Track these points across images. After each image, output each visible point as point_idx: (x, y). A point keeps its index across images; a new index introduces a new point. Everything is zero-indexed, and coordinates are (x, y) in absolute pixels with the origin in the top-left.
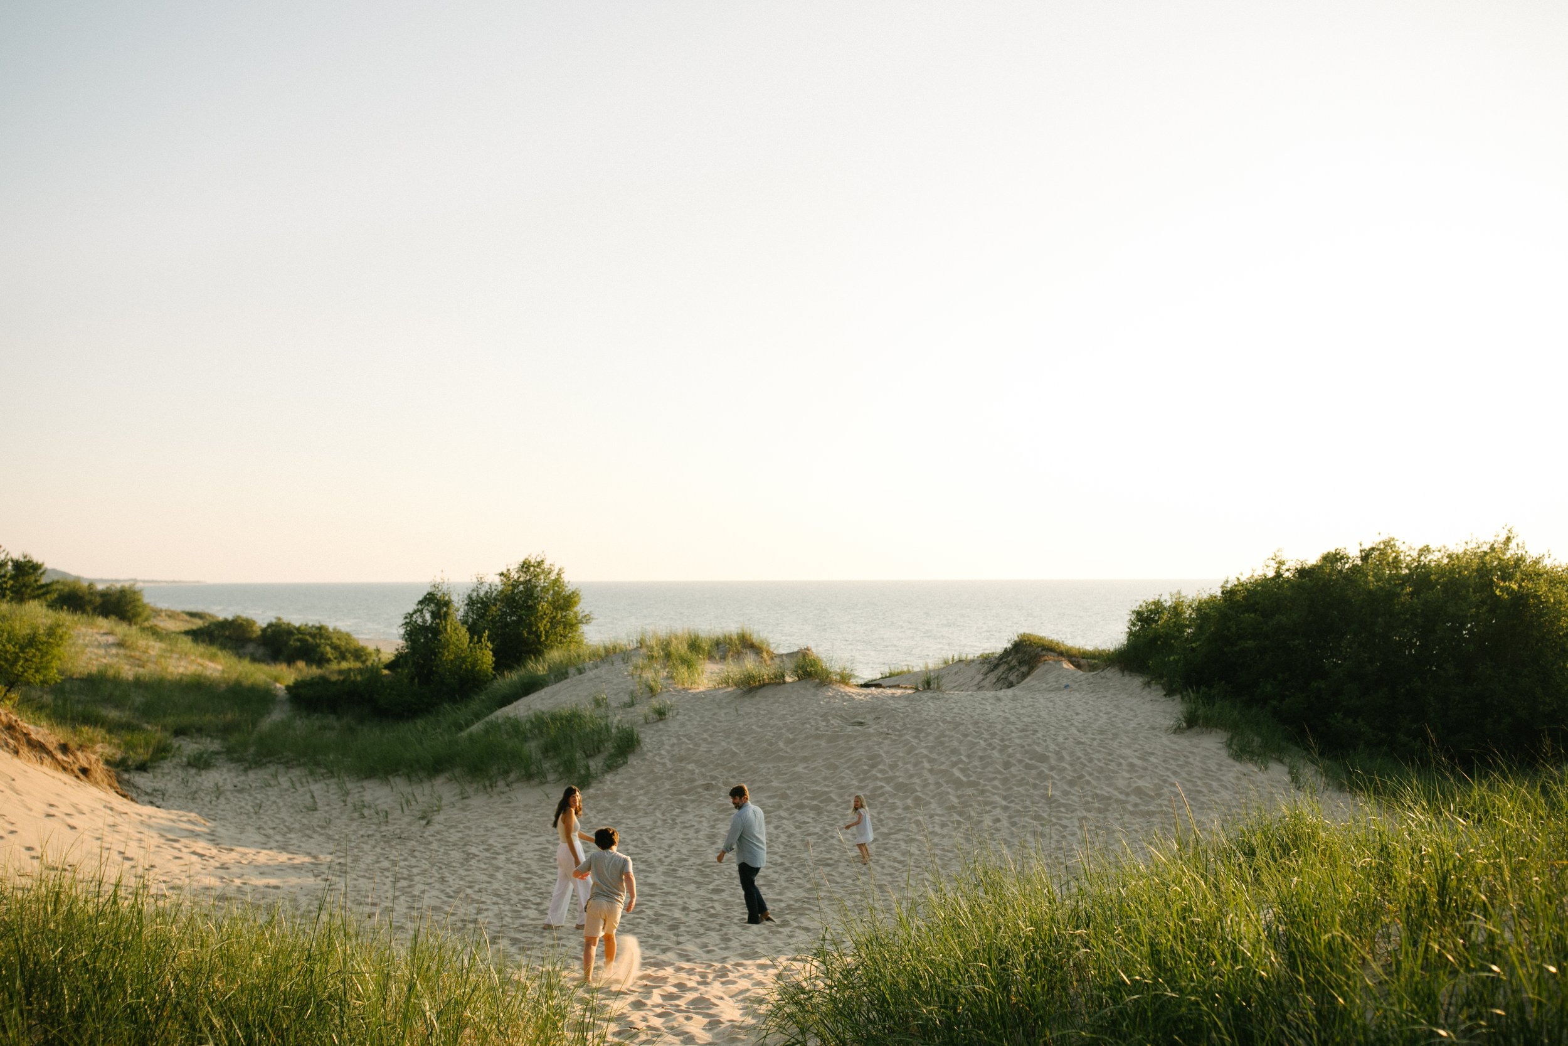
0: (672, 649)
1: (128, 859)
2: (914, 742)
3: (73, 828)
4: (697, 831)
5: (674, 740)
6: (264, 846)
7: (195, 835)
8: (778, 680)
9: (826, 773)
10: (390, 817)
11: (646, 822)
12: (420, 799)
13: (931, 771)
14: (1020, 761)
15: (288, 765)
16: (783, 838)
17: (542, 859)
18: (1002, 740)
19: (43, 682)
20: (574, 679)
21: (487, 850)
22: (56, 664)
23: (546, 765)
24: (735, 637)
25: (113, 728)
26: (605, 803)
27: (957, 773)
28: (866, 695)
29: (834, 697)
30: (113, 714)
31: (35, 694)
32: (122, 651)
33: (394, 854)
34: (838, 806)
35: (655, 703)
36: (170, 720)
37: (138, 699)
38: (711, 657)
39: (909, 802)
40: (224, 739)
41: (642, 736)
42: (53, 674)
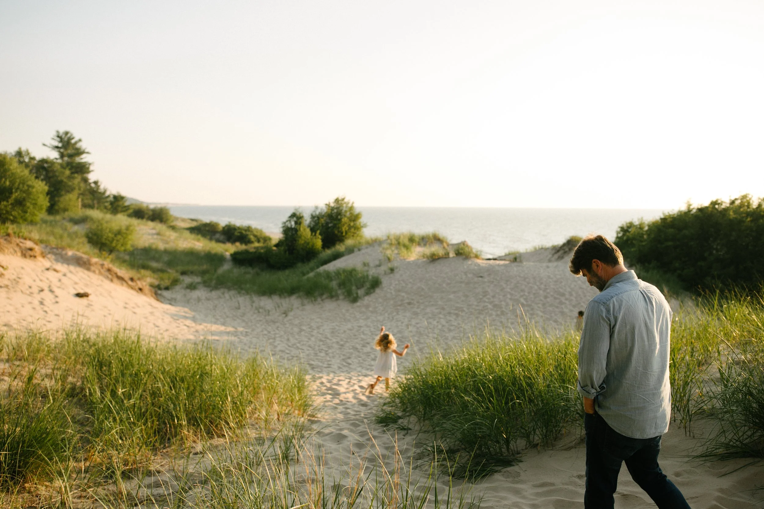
0: (401, 241)
1: (157, 327)
2: (504, 286)
3: (135, 313)
4: (402, 323)
5: (397, 282)
6: (215, 323)
7: (186, 318)
8: (446, 256)
9: (463, 298)
10: (270, 313)
11: (381, 318)
12: (284, 305)
13: (511, 299)
14: (552, 296)
15: (229, 289)
16: (440, 327)
17: (333, 332)
18: (545, 286)
19: (125, 250)
20: (356, 253)
21: (309, 328)
22: (130, 243)
23: (339, 292)
24: (431, 236)
25: (155, 271)
26: (363, 309)
27: (522, 300)
28: (486, 264)
29: (471, 264)
30: (154, 264)
31: (122, 255)
32: (159, 237)
33: (269, 328)
34: (466, 313)
35: (390, 265)
36: (180, 268)
37: (166, 258)
38: (419, 244)
39: (499, 313)
40: (202, 277)
41: (382, 280)
42: (129, 247)
